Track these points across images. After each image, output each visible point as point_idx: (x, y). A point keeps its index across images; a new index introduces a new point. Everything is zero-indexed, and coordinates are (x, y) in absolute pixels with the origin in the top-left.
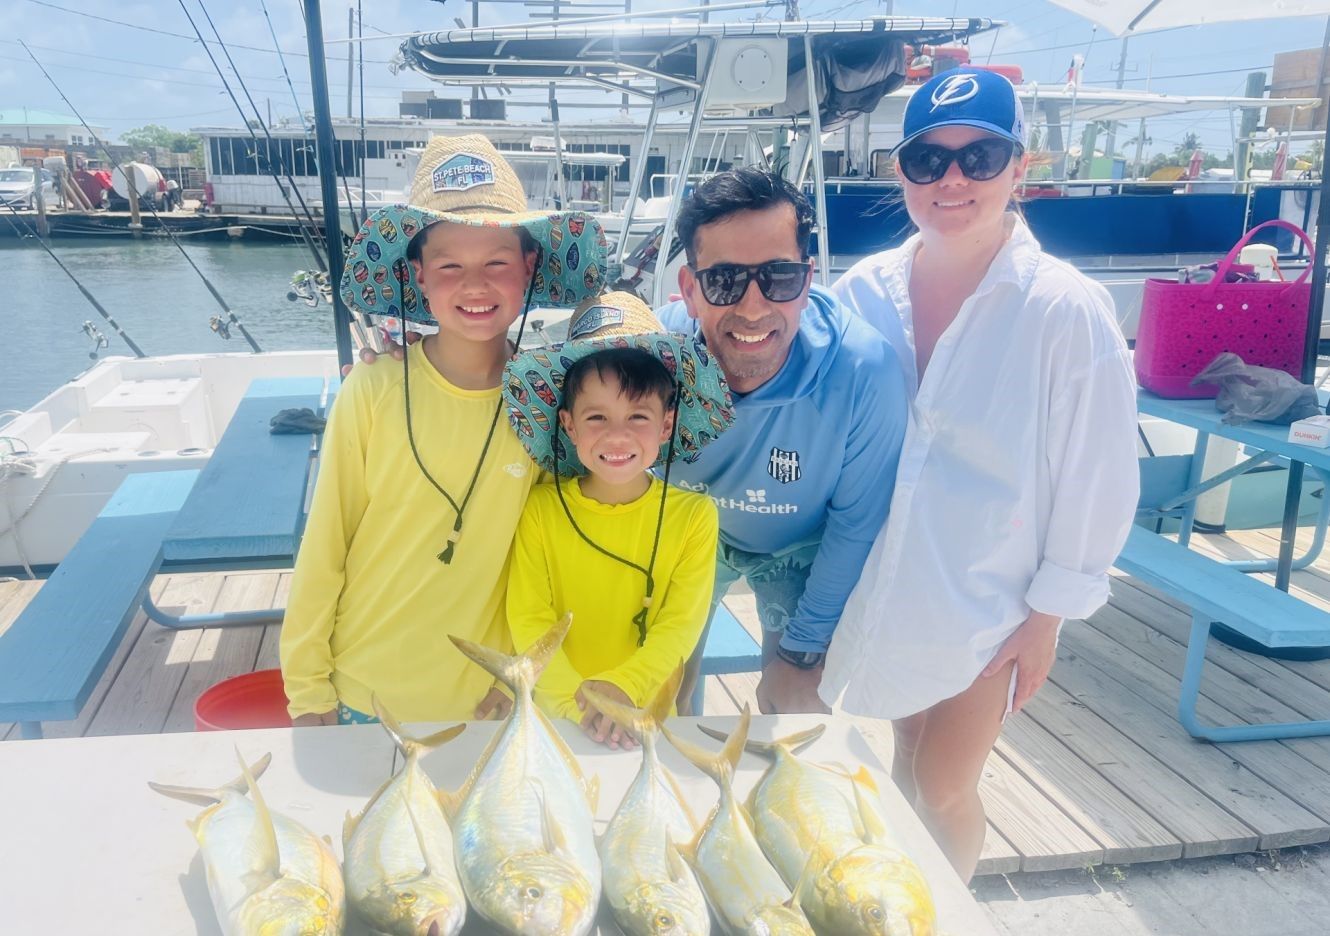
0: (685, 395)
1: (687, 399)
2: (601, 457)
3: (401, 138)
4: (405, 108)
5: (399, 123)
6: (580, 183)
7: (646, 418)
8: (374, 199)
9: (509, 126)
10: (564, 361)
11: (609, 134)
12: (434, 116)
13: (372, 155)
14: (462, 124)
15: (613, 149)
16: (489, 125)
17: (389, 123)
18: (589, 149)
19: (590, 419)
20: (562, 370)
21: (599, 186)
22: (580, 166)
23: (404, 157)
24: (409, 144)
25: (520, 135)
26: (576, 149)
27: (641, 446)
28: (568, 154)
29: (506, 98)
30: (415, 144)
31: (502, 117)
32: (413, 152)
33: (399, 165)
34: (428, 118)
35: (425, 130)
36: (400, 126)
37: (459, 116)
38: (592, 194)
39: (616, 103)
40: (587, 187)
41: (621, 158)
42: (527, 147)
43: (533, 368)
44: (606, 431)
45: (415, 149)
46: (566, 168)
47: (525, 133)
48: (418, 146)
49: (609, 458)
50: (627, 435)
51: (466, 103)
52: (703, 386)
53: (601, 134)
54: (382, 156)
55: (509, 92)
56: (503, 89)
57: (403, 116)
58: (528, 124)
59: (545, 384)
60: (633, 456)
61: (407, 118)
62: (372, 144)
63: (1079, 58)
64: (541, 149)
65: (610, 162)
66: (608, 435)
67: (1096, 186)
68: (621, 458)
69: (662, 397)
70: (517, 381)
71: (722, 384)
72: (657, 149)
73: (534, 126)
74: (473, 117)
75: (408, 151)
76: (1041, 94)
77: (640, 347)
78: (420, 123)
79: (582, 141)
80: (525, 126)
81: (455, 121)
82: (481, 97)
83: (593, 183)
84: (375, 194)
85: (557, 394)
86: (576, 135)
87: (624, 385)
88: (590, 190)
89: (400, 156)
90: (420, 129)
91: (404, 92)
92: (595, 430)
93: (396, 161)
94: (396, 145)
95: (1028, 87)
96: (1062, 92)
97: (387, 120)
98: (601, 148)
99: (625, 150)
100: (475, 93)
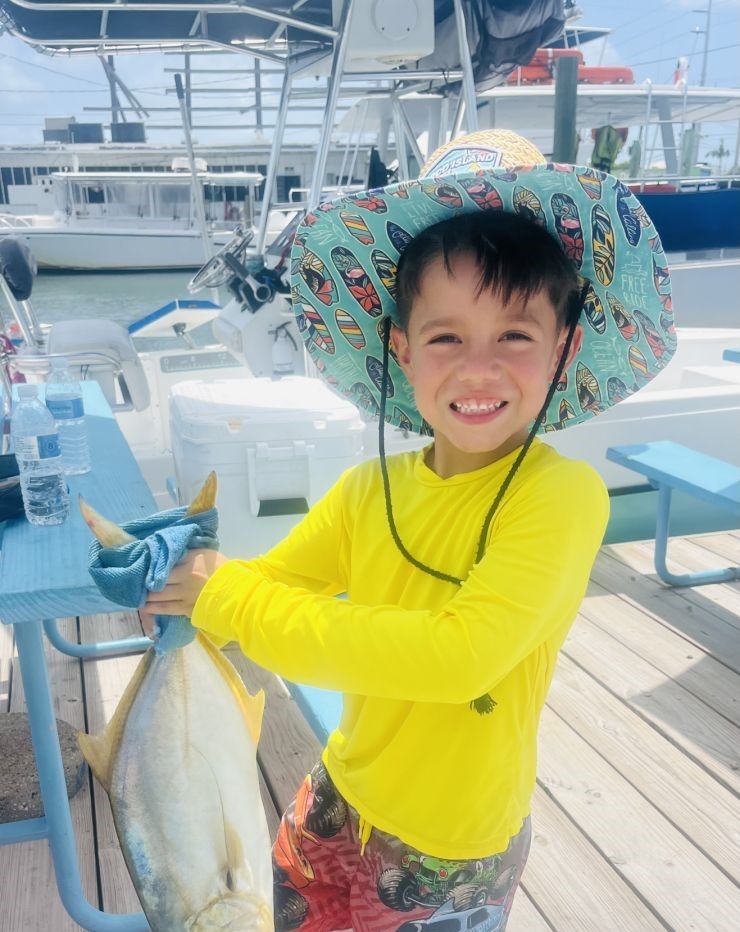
0: (592, 308)
1: (596, 316)
2: (453, 407)
3: (46, 164)
4: (49, 135)
5: (44, 149)
6: (222, 205)
7: (528, 339)
8: (25, 225)
9: (149, 148)
10: (393, 230)
11: (246, 154)
12: (78, 141)
13: (20, 181)
14: (104, 148)
15: (251, 169)
16: (130, 148)
17: (32, 149)
18: (228, 169)
19: (433, 341)
20: (392, 253)
21: (240, 206)
22: (221, 187)
23: (51, 182)
24: (55, 169)
25: (161, 158)
26: (216, 169)
27: (517, 386)
28: (209, 175)
29: (146, 121)
30: (60, 169)
31: (142, 139)
32: (59, 176)
33: (46, 191)
34: (71, 142)
35: (69, 156)
36: (44, 152)
37: (100, 140)
38: (235, 215)
39: (250, 124)
40: (229, 209)
41: (258, 177)
42: (169, 169)
43: (345, 241)
44: (460, 361)
45: (61, 174)
46: (207, 189)
47: (167, 155)
48: (63, 170)
49: (464, 408)
50: (496, 368)
51: (106, 127)
52: (627, 284)
53: (238, 155)
54: (29, 183)
55: (148, 116)
56: (141, 112)
57: (47, 142)
58: (169, 146)
59: (365, 276)
60: (504, 404)
61: (52, 143)
62: (18, 171)
63: (683, 60)
64: (182, 170)
65: (250, 180)
66: (462, 368)
67: (700, 186)
68: (483, 407)
69: (554, 298)
70: (316, 262)
71: (661, 279)
72: (292, 169)
73: (174, 148)
74: (114, 140)
75: (55, 174)
76: (655, 92)
77: (524, 209)
78: (63, 148)
79: (221, 162)
80: (165, 148)
81: (97, 145)
82: (120, 121)
83: (235, 204)
84: (28, 220)
85: (384, 297)
86: (215, 156)
87: (489, 277)
88: (232, 211)
89: (47, 181)
90: (63, 154)
91: (46, 120)
92: (441, 360)
93: (44, 187)
94: (42, 171)
95: (644, 85)
96: (674, 90)
97: (30, 146)
98: (239, 168)
99: (263, 170)
100: (115, 117)
